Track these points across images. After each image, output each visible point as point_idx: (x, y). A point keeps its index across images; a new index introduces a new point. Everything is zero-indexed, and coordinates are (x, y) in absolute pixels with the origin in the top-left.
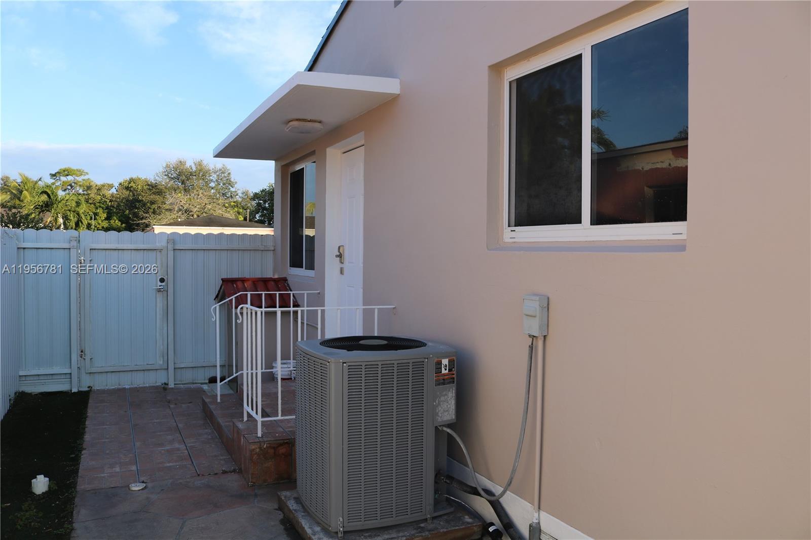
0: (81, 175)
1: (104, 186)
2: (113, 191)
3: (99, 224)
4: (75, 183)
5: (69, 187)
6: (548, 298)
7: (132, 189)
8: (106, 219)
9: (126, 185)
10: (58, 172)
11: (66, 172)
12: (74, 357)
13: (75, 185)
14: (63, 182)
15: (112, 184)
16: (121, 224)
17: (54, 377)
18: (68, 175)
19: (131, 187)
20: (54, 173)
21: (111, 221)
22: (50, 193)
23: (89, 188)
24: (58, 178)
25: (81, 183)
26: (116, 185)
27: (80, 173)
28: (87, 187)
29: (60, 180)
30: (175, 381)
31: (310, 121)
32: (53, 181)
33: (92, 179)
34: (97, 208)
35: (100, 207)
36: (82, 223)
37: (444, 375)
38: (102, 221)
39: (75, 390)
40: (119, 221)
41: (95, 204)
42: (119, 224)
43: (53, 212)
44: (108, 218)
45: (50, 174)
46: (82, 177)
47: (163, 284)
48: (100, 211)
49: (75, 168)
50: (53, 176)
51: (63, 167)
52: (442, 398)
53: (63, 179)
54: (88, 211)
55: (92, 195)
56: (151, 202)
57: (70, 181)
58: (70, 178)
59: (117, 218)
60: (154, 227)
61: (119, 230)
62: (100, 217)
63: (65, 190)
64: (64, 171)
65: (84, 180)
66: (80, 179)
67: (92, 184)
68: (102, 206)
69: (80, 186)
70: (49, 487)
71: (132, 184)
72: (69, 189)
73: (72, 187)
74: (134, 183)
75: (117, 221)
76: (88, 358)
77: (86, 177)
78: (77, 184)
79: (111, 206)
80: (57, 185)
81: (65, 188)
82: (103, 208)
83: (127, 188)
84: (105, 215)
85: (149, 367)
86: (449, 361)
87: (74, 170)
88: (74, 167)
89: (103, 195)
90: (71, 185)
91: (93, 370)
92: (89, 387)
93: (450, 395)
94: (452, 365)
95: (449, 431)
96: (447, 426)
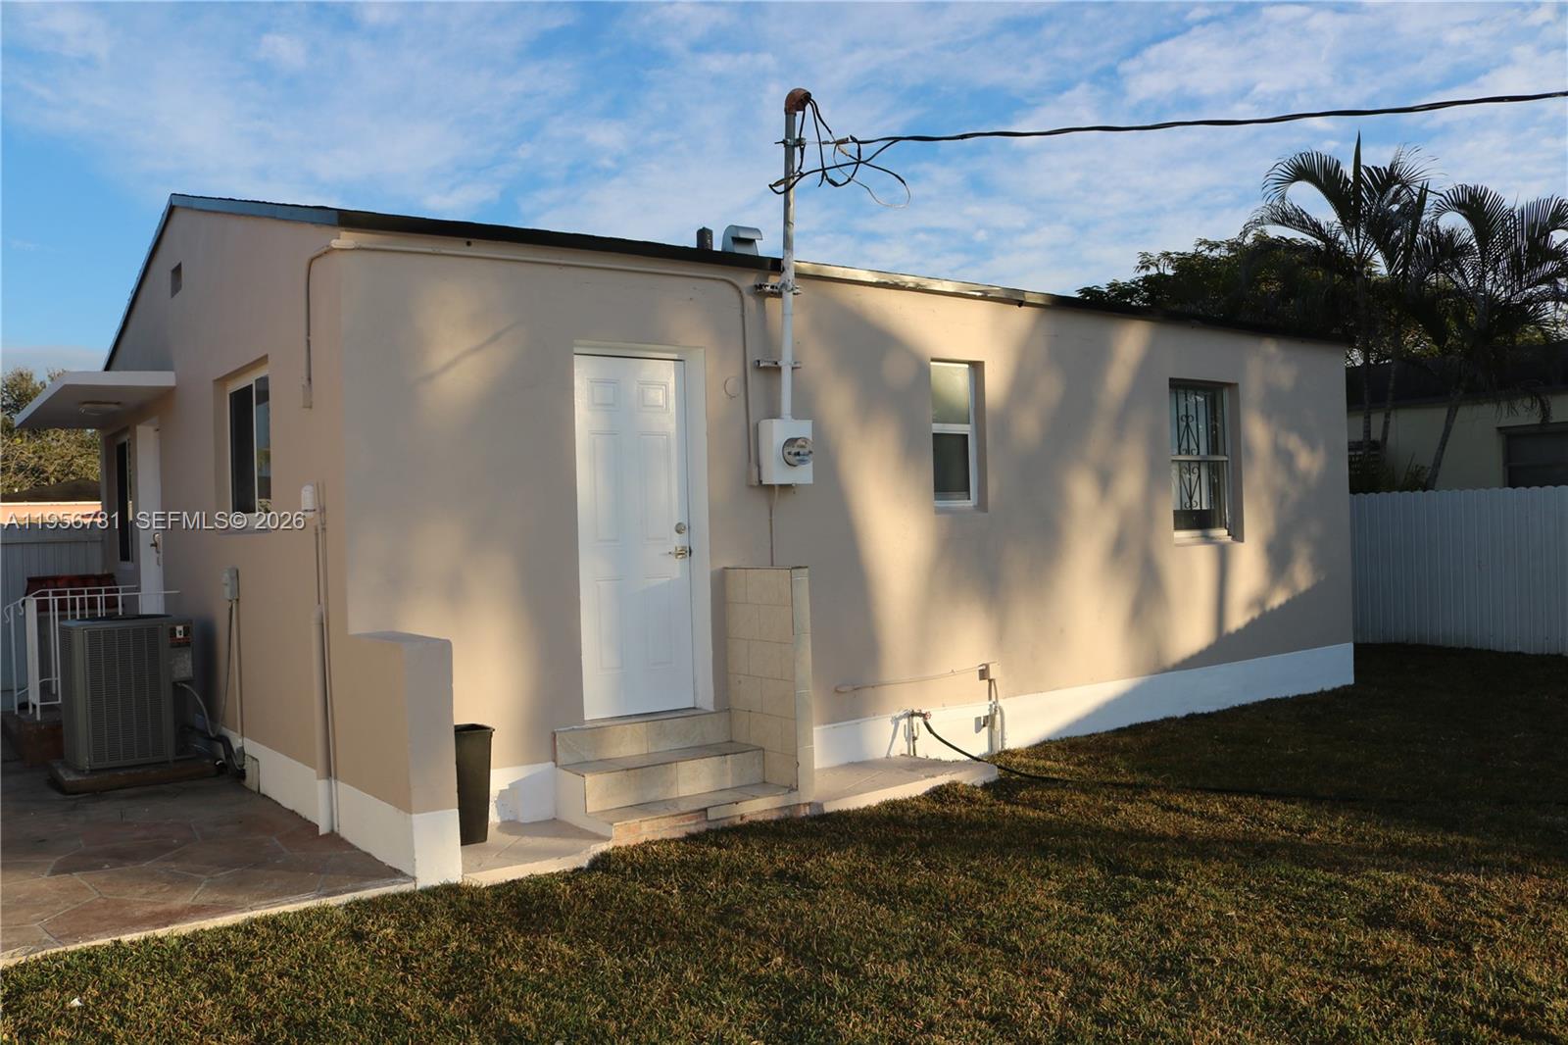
6: (238, 570)
37: (180, 639)
52: (178, 659)
86: (184, 627)
93: (186, 656)
94: (187, 631)
95: (186, 686)
96: (185, 682)
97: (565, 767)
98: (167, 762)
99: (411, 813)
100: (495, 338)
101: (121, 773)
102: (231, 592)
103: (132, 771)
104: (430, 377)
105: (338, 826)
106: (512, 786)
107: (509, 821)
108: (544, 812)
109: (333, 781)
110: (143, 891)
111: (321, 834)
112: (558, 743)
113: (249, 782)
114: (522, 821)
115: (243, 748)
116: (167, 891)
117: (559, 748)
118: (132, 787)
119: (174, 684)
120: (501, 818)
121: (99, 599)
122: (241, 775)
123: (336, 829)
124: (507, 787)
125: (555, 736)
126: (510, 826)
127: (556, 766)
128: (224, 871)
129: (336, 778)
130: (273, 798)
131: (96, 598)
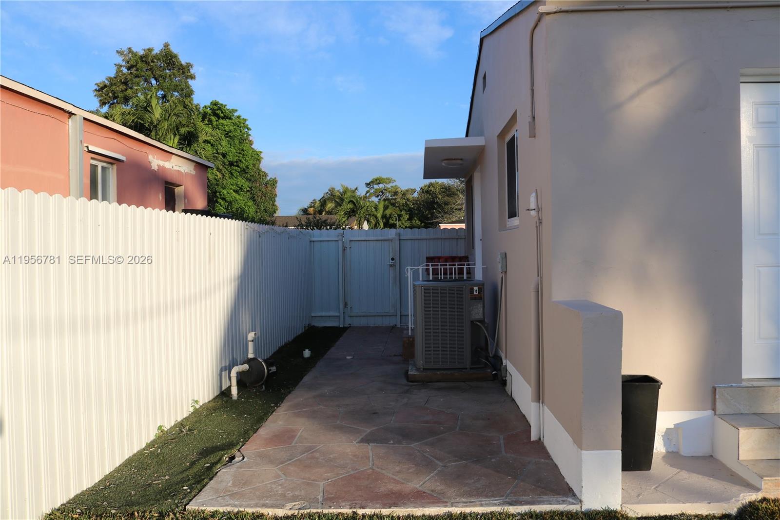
0: (390, 182)
1: (408, 191)
2: (416, 195)
3: (403, 224)
4: (385, 190)
5: (381, 194)
6: (506, 254)
7: (431, 192)
8: (408, 220)
9: (426, 188)
10: (372, 182)
11: (378, 181)
12: (341, 306)
13: (386, 191)
14: (376, 189)
15: (415, 189)
16: (421, 224)
17: (331, 318)
18: (379, 184)
19: (431, 190)
20: (368, 182)
21: (413, 221)
22: (355, 201)
23: (396, 193)
24: (371, 186)
25: (390, 190)
26: (418, 189)
27: (389, 180)
28: (394, 193)
29: (373, 188)
30: (401, 323)
31: (454, 159)
32: (368, 189)
33: (399, 185)
34: (401, 211)
35: (403, 209)
36: (379, 224)
37: (475, 295)
38: (405, 222)
39: (341, 326)
40: (419, 221)
41: (399, 207)
42: (419, 223)
43: (357, 216)
44: (410, 219)
45: (366, 184)
46: (391, 184)
47: (393, 261)
48: (403, 213)
49: (385, 178)
50: (368, 185)
51: (375, 177)
52: (475, 307)
53: (376, 187)
54: (394, 213)
55: (398, 200)
56: (445, 203)
57: (381, 188)
58: (381, 186)
59: (417, 219)
60: (440, 225)
61: (419, 227)
62: (404, 218)
63: (377, 196)
64: (376, 180)
65: (392, 187)
66: (389, 186)
67: (398, 190)
68: (405, 208)
69: (389, 192)
70: (311, 355)
71: (431, 188)
72: (381, 195)
73: (383, 193)
74: (433, 187)
75: (417, 221)
76: (349, 307)
77: (394, 184)
78: (387, 190)
79: (413, 208)
80: (371, 192)
81: (377, 194)
82: (406, 210)
83: (427, 192)
84: (408, 216)
85: (385, 314)
86: (478, 288)
87: (384, 179)
88: (384, 176)
89: (407, 199)
90: (382, 192)
91: (352, 314)
92: (349, 324)
93: (479, 305)
94: (480, 290)
95: (479, 324)
96: (478, 321)
97: (723, 416)
98: (467, 368)
99: (581, 450)
100: (672, 72)
101: (438, 373)
102: (502, 267)
103: (444, 372)
104: (619, 106)
105: (543, 437)
106: (677, 426)
107: (673, 452)
108: (702, 449)
109: (541, 405)
110: (397, 469)
111: (532, 440)
112: (717, 397)
113: (508, 388)
114: (683, 454)
115: (506, 366)
116: (412, 472)
117: (718, 401)
118: (444, 382)
119: (472, 322)
120: (667, 449)
121: (453, 269)
122: (504, 383)
123: (542, 439)
124: (673, 427)
125: (715, 389)
126: (673, 457)
127: (715, 414)
128: (456, 461)
129: (543, 403)
130: (517, 403)
131: (452, 268)
